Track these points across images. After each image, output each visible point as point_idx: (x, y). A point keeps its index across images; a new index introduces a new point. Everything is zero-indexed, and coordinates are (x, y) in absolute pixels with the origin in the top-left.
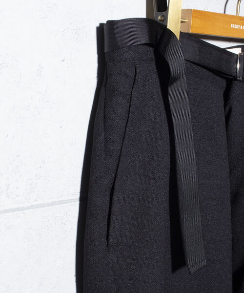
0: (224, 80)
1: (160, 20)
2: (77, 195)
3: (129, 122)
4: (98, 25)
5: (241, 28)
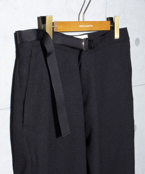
0: (78, 51)
1: (43, 28)
2: (9, 106)
3: (30, 73)
4: (15, 32)
5: (85, 26)
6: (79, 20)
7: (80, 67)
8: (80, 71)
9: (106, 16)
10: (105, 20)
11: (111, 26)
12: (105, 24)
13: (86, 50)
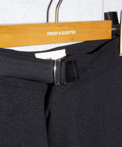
5: (60, 34)
6: (48, 21)
7: (48, 120)
8: (47, 128)
9: (103, 8)
10: (101, 18)
11: (114, 29)
12: (102, 27)
13: (62, 84)
